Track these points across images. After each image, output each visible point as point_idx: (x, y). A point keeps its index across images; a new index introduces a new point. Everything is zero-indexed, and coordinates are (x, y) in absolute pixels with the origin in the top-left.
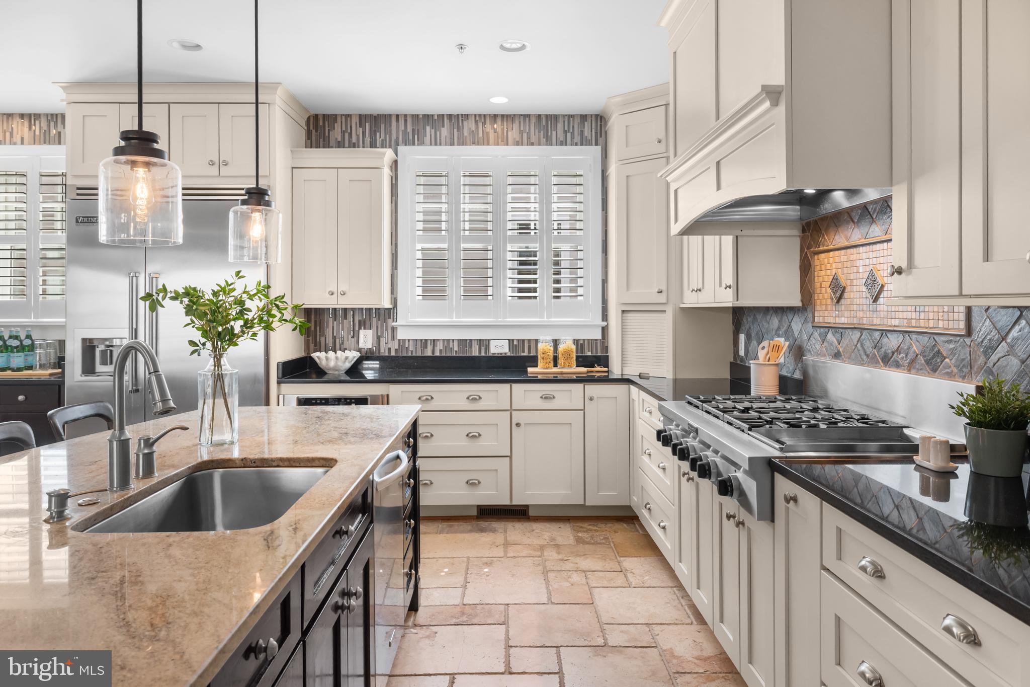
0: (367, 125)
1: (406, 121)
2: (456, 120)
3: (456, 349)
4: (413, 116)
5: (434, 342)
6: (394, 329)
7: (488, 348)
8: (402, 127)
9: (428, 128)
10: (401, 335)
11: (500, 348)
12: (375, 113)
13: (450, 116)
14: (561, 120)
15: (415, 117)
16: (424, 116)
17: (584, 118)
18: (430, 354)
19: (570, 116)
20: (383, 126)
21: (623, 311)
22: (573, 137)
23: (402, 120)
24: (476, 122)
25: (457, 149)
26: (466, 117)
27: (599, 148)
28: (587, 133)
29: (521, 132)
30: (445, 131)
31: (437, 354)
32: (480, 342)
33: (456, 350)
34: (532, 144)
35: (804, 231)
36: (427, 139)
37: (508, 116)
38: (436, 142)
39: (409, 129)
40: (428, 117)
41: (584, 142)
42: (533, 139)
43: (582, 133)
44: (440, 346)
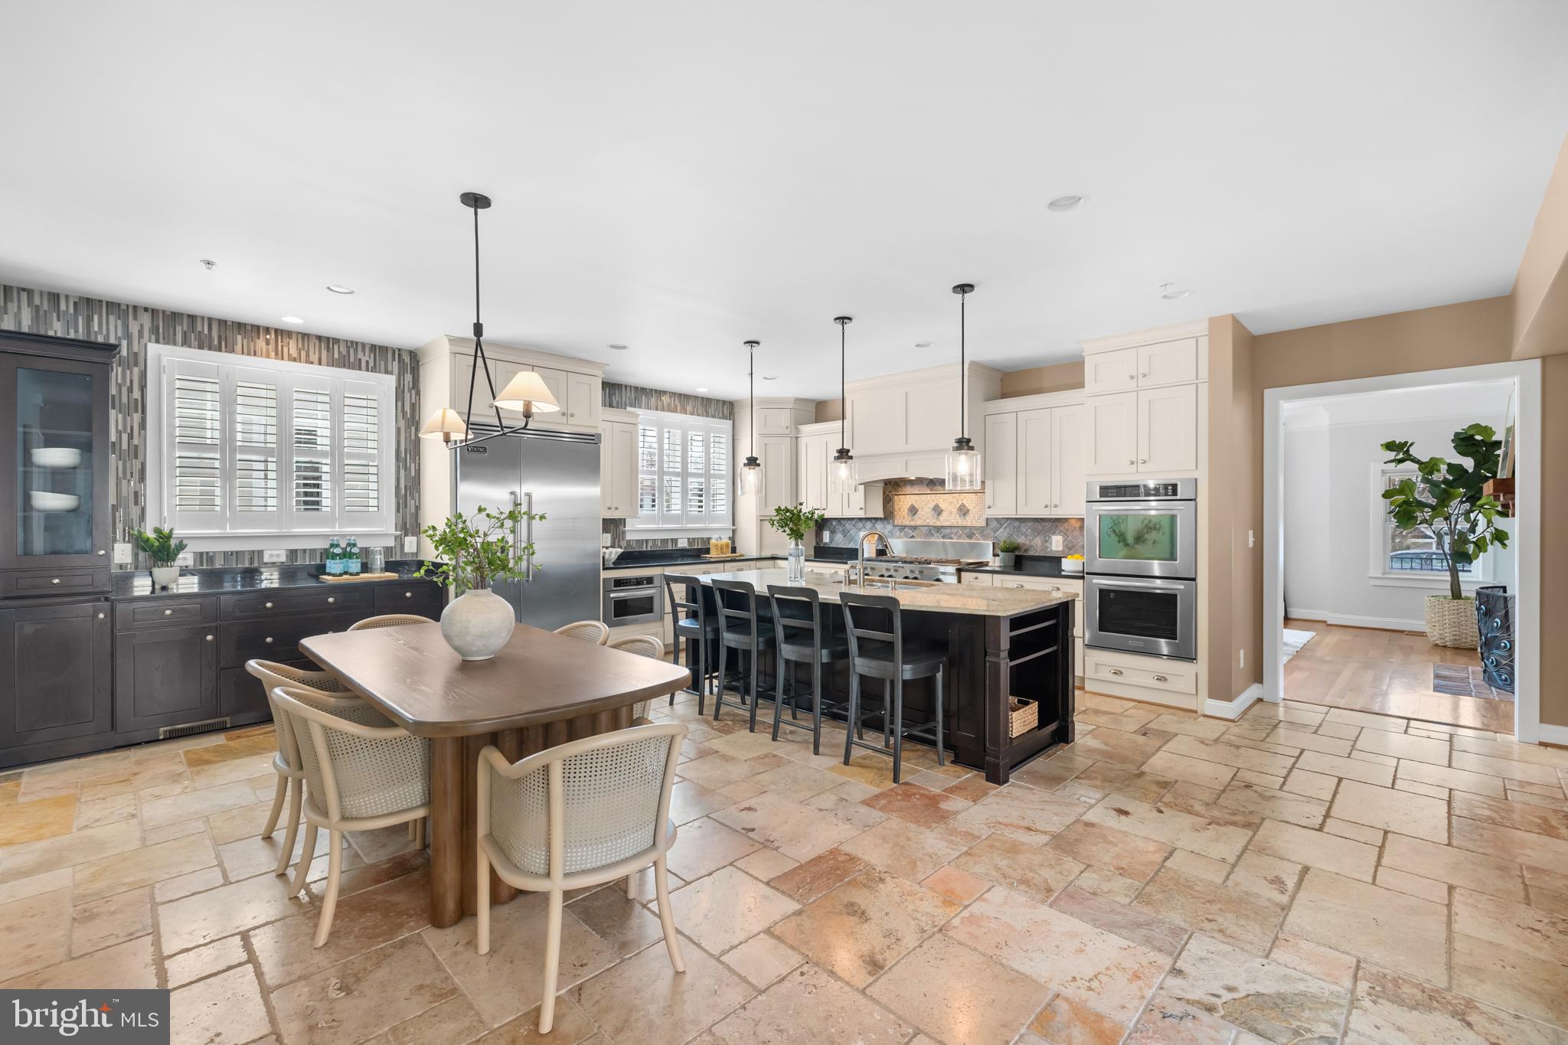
0: (607, 390)
1: (631, 390)
2: (660, 393)
3: (659, 545)
4: (635, 387)
5: (647, 541)
6: (624, 532)
7: (676, 544)
8: (629, 394)
9: (644, 397)
10: (629, 537)
11: (683, 544)
12: (612, 382)
13: (656, 390)
14: (713, 403)
15: (636, 388)
16: (642, 388)
17: (724, 402)
18: (644, 549)
19: (718, 400)
20: (617, 392)
21: (761, 520)
22: (719, 413)
23: (628, 389)
24: (670, 397)
25: (660, 413)
26: (665, 392)
27: (731, 421)
28: (725, 412)
29: (694, 407)
30: (653, 400)
31: (649, 549)
32: (672, 539)
33: (659, 547)
34: (699, 415)
35: (886, 484)
36: (643, 404)
37: (687, 395)
38: (648, 408)
39: (633, 397)
40: (643, 389)
41: (724, 417)
42: (700, 412)
43: (723, 412)
44: (650, 544)
